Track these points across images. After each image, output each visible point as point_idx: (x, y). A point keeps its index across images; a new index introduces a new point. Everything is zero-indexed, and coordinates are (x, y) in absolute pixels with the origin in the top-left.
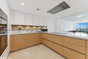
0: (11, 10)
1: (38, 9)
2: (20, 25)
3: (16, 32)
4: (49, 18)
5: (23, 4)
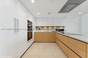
0: (35, 18)
1: (49, 13)
2: (40, 26)
3: (38, 31)
4: (66, 17)
5: (39, 14)
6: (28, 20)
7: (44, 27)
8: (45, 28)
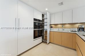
6: (34, 19)
7: (58, 24)
8: (60, 26)
